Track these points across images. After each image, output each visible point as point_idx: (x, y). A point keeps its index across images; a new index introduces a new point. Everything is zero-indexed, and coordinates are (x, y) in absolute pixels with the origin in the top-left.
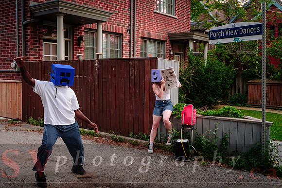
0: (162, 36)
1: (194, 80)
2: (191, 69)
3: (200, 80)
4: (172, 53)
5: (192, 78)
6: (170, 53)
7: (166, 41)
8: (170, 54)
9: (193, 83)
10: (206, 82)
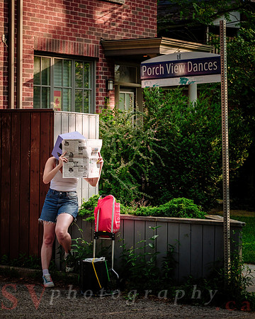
1: (158, 150)
2: (150, 125)
8: (107, 90)
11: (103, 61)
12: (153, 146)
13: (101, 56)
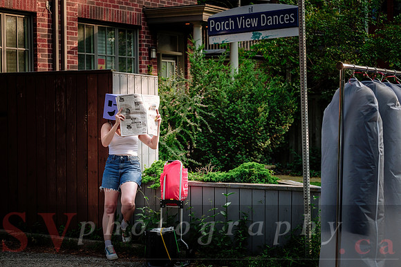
0: (128, 16)
1: (206, 117)
2: (197, 91)
3: (219, 116)
4: (154, 55)
5: (201, 114)
6: (150, 54)
7: (140, 27)
8: (150, 58)
9: (203, 125)
10: (233, 121)
11: (146, 29)
12: (200, 112)
13: (144, 24)
